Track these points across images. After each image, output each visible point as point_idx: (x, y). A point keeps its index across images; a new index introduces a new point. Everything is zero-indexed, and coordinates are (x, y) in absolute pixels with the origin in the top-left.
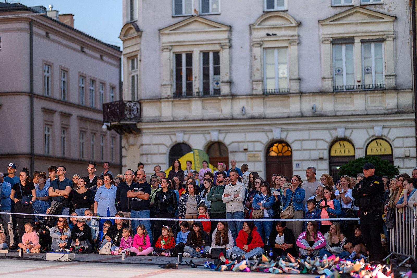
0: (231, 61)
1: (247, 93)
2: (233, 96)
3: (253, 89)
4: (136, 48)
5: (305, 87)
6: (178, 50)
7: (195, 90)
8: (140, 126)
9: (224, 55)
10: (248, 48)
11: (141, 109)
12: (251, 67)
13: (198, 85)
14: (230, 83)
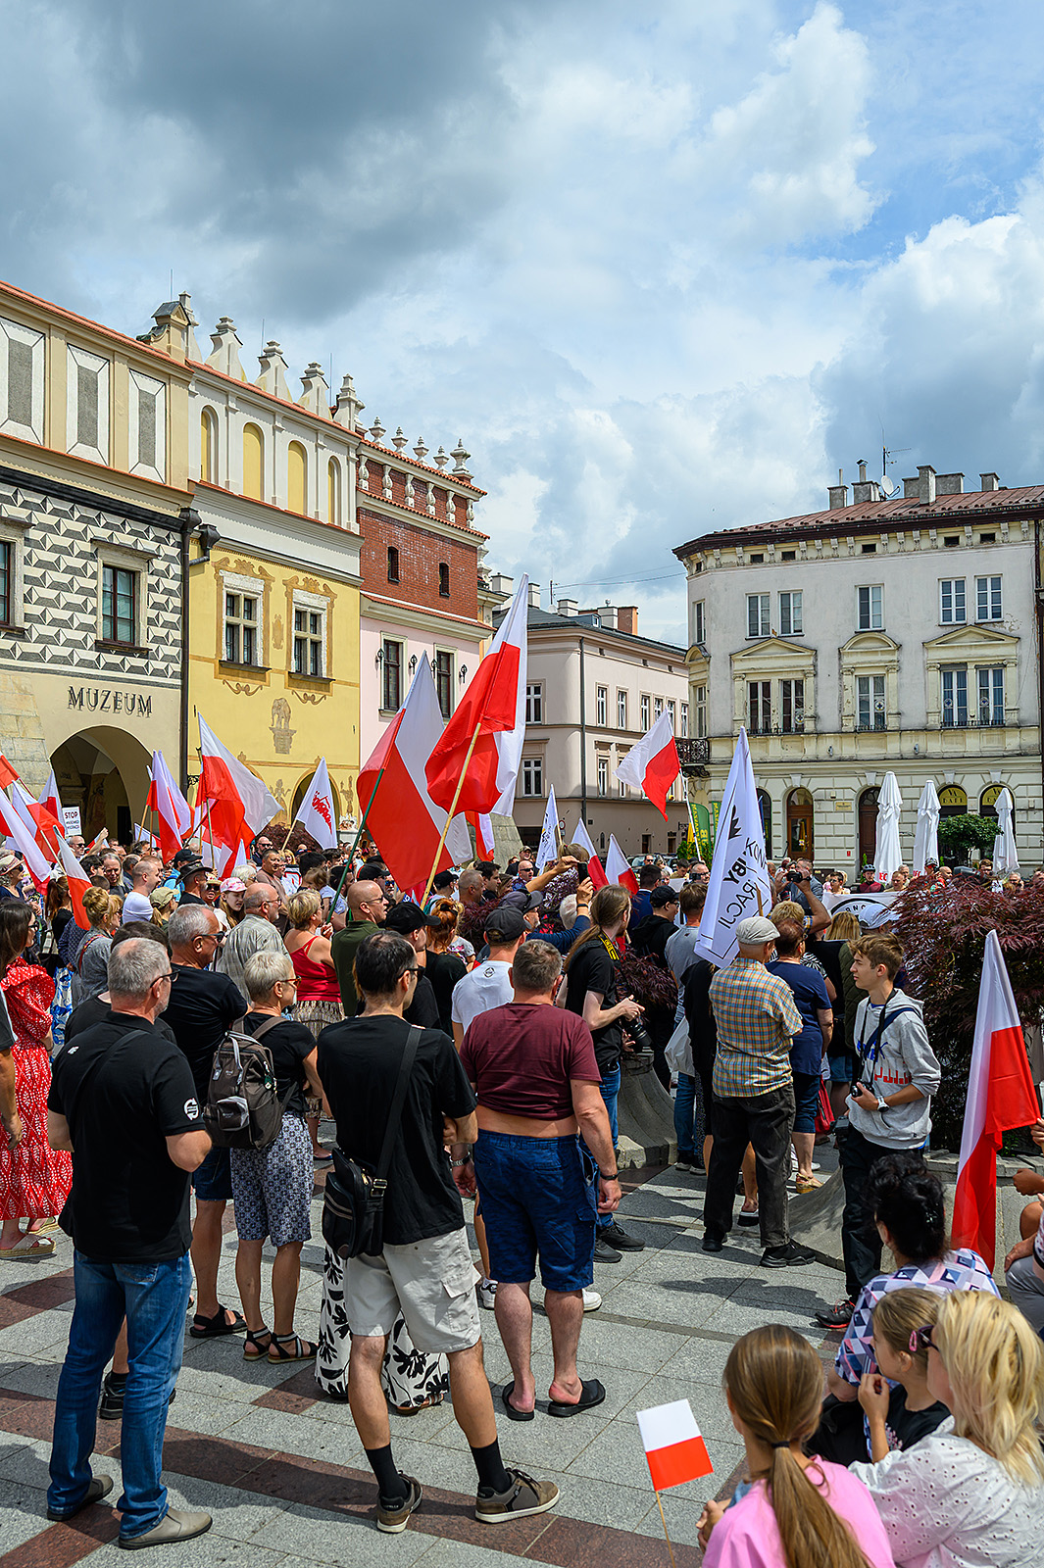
0: (816, 692)
1: (835, 730)
2: (819, 734)
3: (842, 725)
4: (703, 676)
5: (906, 723)
6: (753, 678)
7: (773, 727)
8: (709, 768)
9: (809, 685)
10: (838, 676)
11: (709, 748)
12: (841, 698)
13: (777, 720)
14: (815, 717)
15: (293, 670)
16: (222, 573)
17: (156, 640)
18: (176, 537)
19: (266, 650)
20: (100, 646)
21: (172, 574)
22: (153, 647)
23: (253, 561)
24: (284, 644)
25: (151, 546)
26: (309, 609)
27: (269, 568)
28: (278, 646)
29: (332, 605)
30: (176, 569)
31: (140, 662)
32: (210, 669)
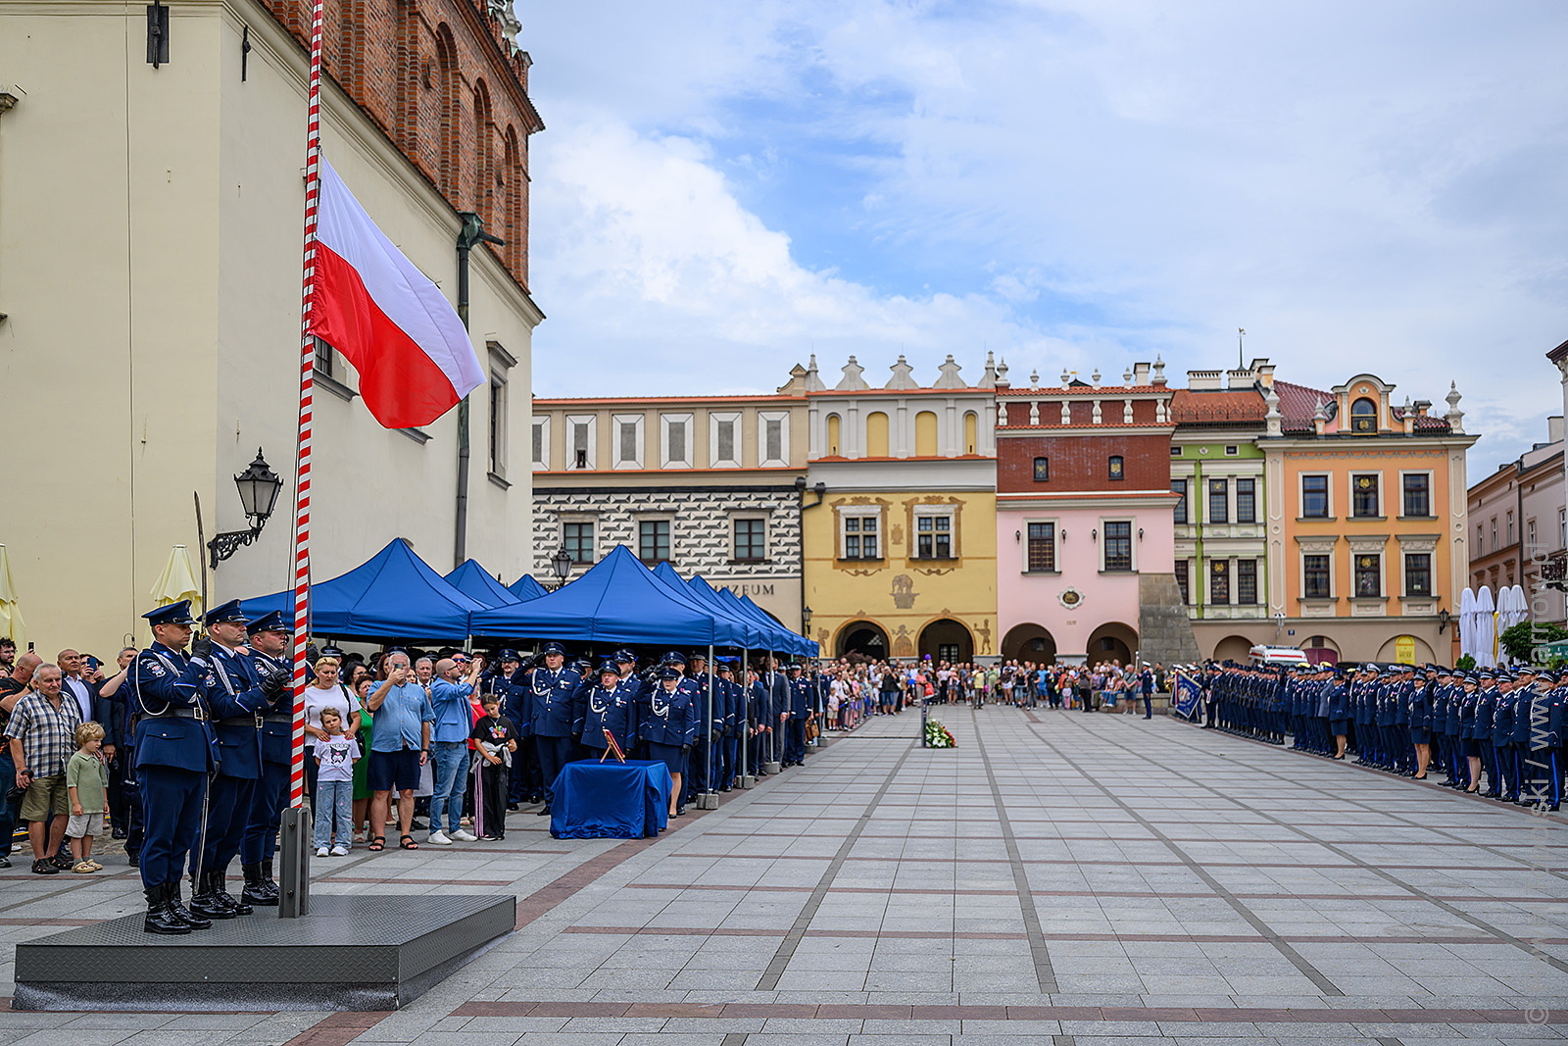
15: (916, 555)
16: (838, 508)
17: (777, 554)
18: (797, 494)
19: (885, 547)
20: (729, 562)
21: (791, 515)
22: (775, 559)
23: (868, 496)
24: (904, 541)
25: (773, 503)
26: (934, 516)
27: (885, 497)
28: (897, 542)
29: (960, 508)
30: (797, 512)
31: (767, 567)
32: (831, 562)
